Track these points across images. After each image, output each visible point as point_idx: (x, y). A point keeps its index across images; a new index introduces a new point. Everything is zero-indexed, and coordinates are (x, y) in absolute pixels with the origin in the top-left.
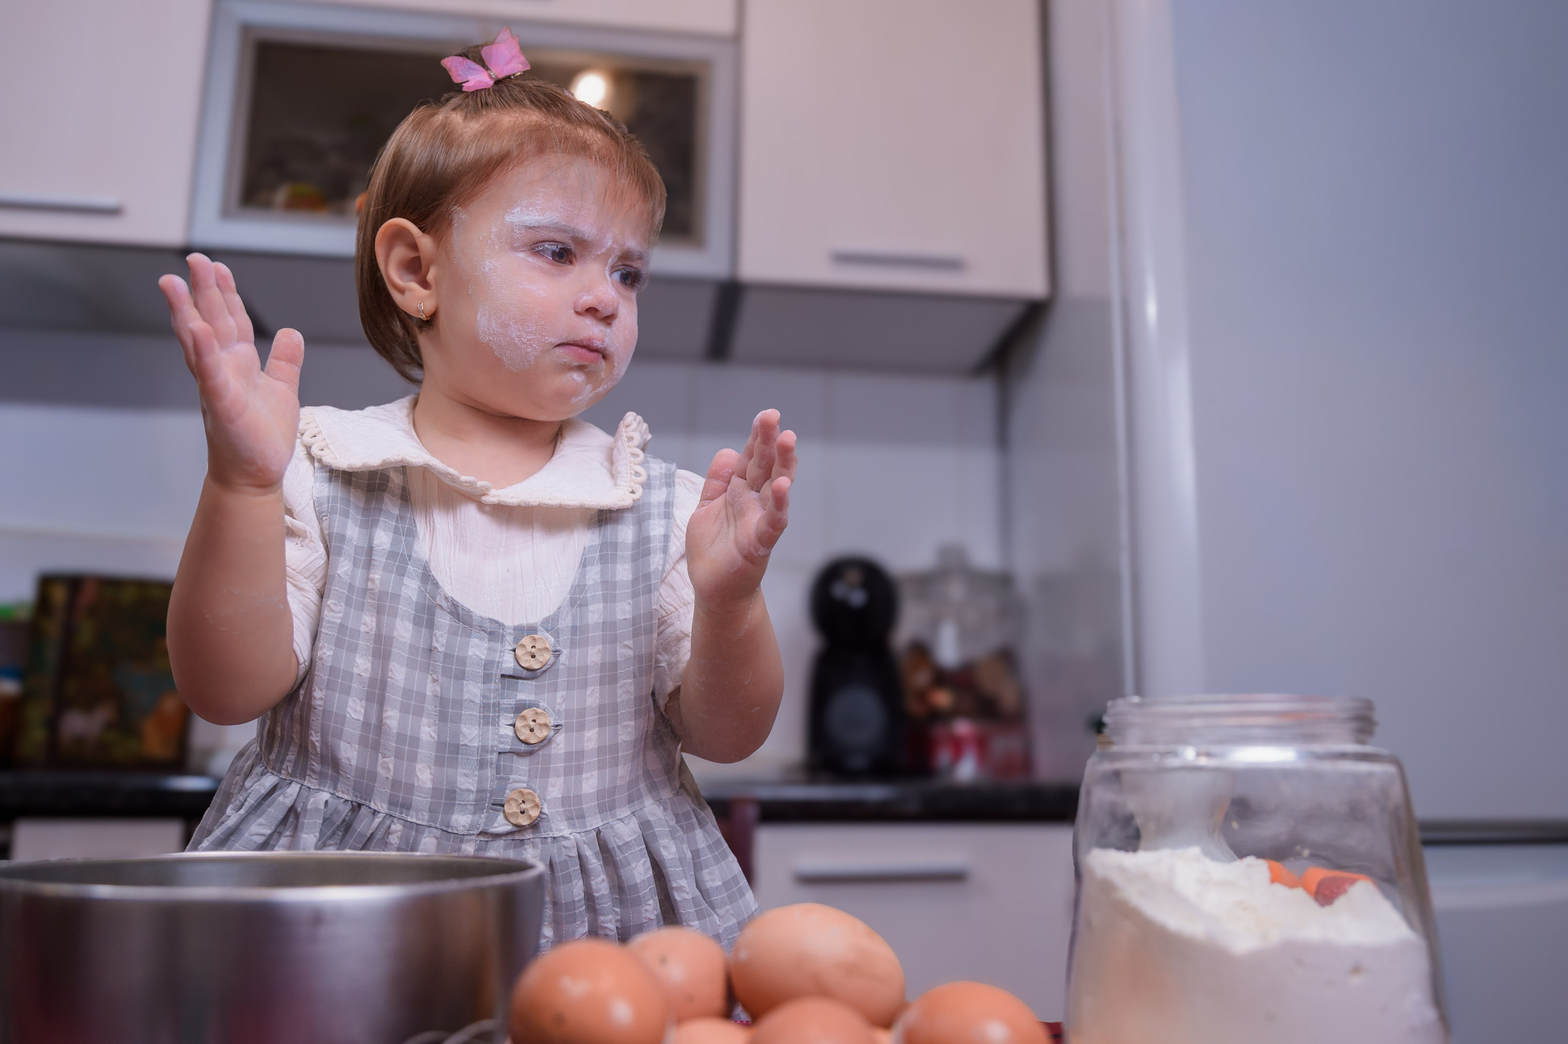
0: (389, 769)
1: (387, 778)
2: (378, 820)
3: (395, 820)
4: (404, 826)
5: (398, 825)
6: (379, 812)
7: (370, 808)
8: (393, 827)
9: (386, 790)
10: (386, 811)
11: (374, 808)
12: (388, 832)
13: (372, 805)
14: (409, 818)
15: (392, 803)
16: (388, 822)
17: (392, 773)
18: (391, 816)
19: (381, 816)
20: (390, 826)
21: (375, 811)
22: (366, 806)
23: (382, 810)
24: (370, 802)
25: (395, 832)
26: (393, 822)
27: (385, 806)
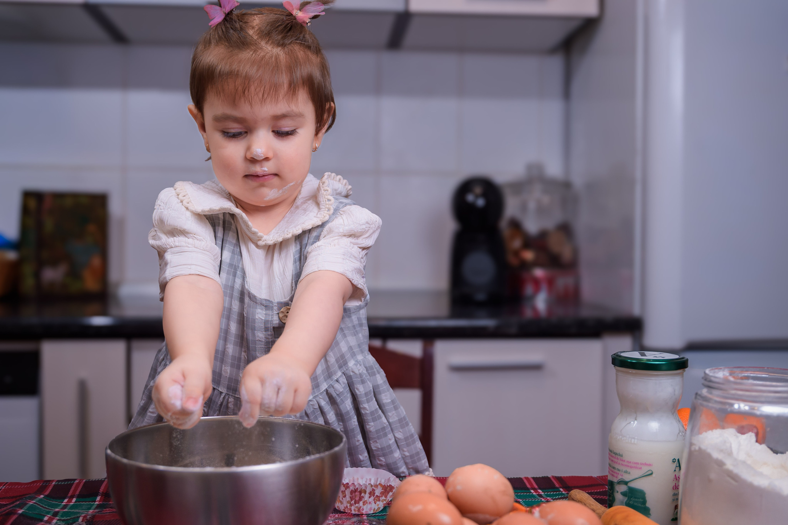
0: (227, 372)
1: (226, 377)
2: (222, 397)
3: (230, 396)
4: (234, 399)
5: (232, 399)
6: (223, 393)
7: (219, 391)
8: (230, 400)
9: (226, 382)
10: (226, 392)
11: (220, 391)
12: (228, 403)
13: (220, 390)
14: (236, 395)
15: (229, 388)
16: (227, 397)
17: (229, 374)
18: (228, 394)
19: (224, 394)
20: (228, 399)
21: (221, 392)
22: (217, 390)
23: (224, 392)
24: (219, 388)
25: (231, 402)
26: (229, 397)
27: (225, 390)
